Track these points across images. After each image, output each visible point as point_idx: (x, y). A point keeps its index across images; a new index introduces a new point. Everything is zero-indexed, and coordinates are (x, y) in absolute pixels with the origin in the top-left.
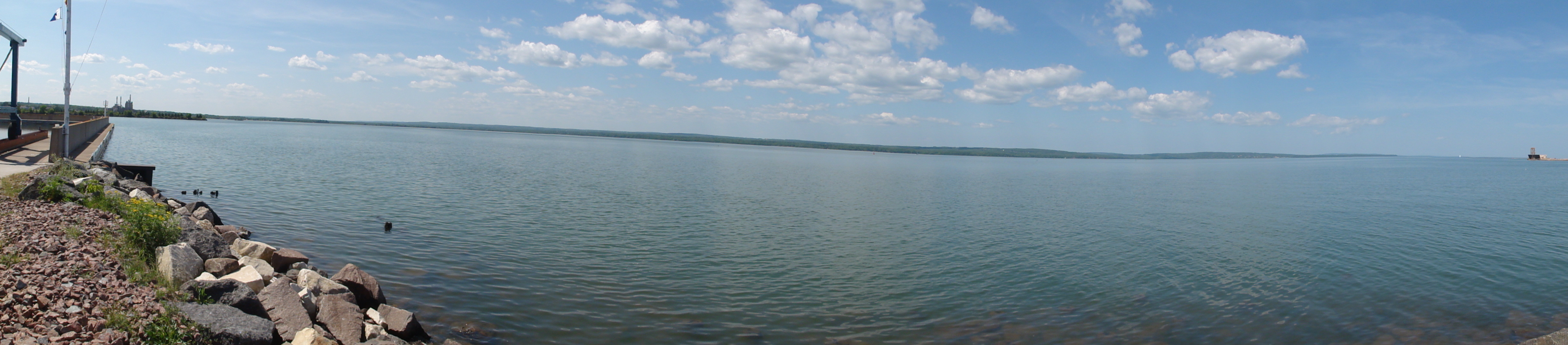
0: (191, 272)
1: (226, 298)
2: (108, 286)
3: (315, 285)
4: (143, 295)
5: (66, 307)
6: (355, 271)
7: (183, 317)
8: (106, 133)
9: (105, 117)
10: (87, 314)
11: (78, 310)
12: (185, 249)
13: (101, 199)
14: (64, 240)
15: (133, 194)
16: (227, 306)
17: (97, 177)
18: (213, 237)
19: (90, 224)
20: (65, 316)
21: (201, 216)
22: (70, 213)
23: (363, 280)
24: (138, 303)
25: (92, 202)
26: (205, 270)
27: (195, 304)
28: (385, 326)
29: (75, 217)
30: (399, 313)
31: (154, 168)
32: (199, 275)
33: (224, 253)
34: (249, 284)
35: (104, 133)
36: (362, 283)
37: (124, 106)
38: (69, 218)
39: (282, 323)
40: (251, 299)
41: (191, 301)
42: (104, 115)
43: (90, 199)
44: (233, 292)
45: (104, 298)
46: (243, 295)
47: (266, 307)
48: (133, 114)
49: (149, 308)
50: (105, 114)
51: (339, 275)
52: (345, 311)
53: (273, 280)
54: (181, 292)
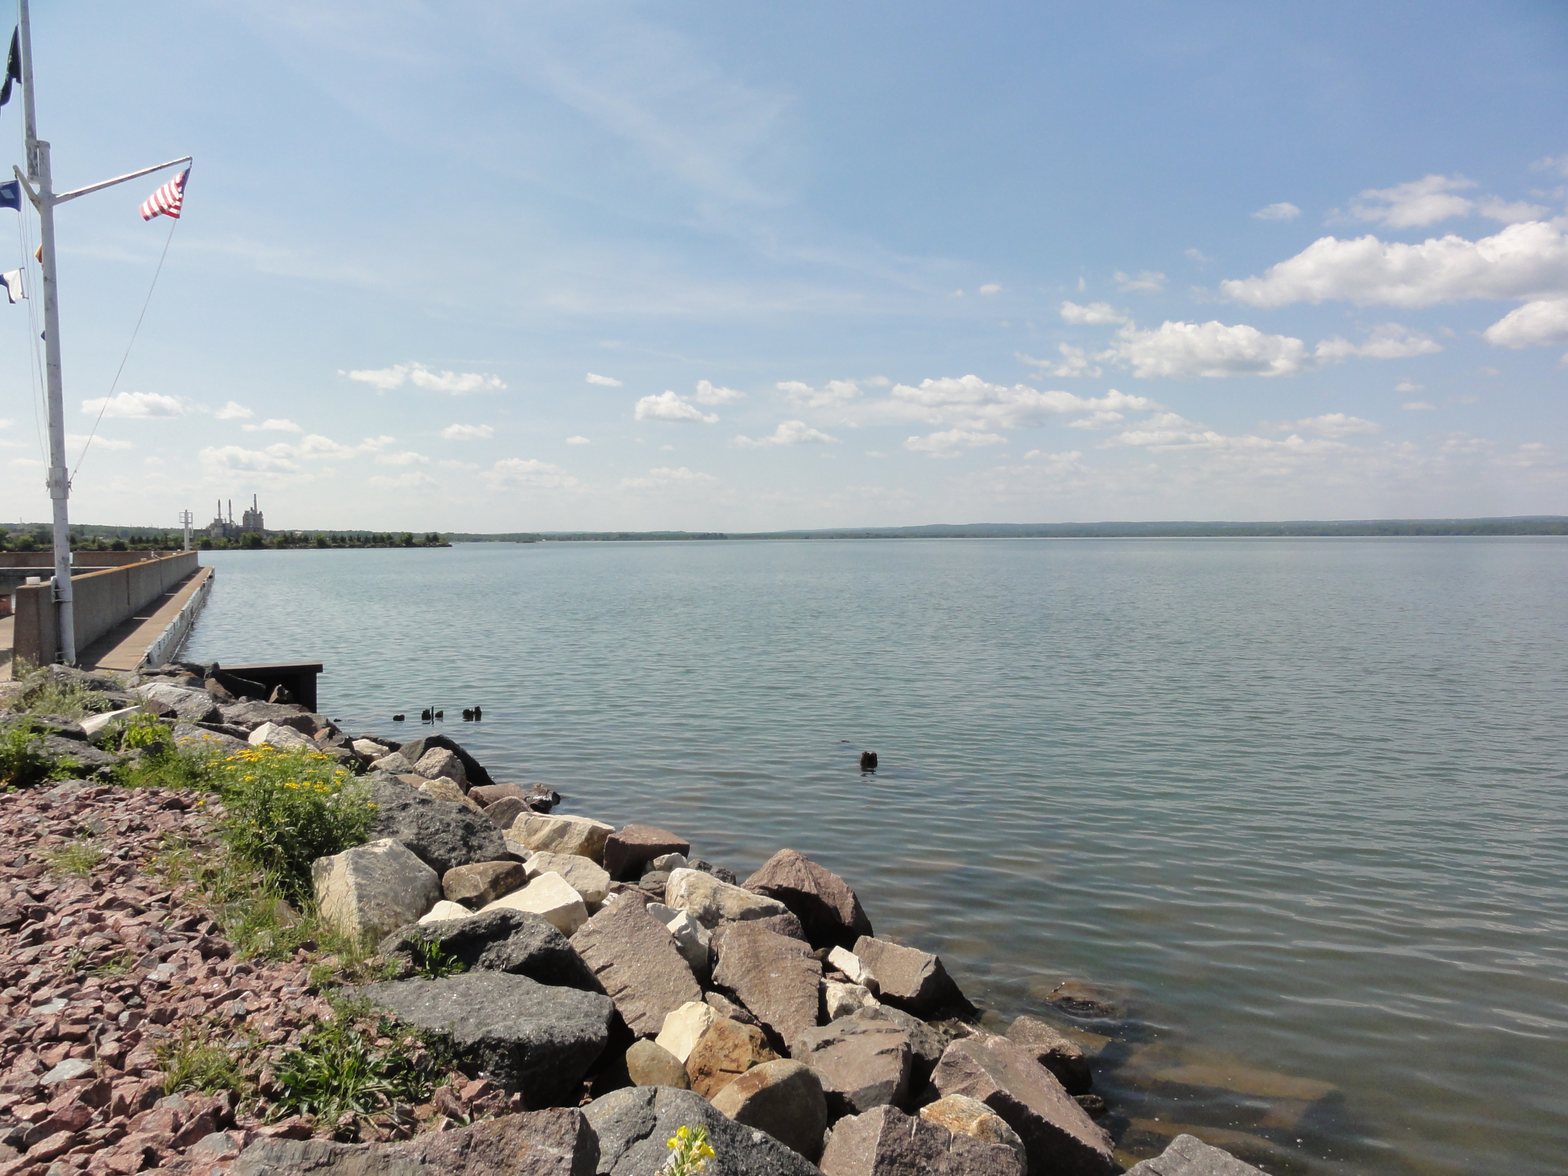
0: (409, 907)
1: (492, 956)
2: (174, 982)
3: (707, 902)
4: (276, 985)
5: (45, 1067)
6: (799, 864)
7: (383, 1018)
8: (190, 592)
9: (187, 551)
10: (111, 1072)
11: (80, 1066)
12: (391, 854)
13: (167, 761)
14: (45, 884)
15: (258, 737)
16: (497, 974)
17: (155, 705)
18: (460, 817)
19: (131, 829)
20: (41, 1094)
21: (436, 770)
22: (71, 809)
23: (817, 884)
24: (259, 1010)
25: (143, 772)
26: (443, 896)
27: (417, 981)
28: (873, 987)
29: (86, 818)
30: (903, 956)
31: (319, 668)
32: (427, 909)
33: (490, 850)
34: (549, 916)
35: (184, 591)
36: (814, 891)
37: (239, 521)
38: (65, 825)
39: (632, 997)
40: (553, 950)
41: (407, 975)
42: (182, 548)
43: (134, 765)
44: (510, 940)
45: (162, 1018)
46: (536, 943)
47: (593, 964)
48: (267, 541)
49: (292, 1015)
50: (186, 544)
51: (761, 877)
52: (778, 957)
53: (611, 901)
54: (379, 960)
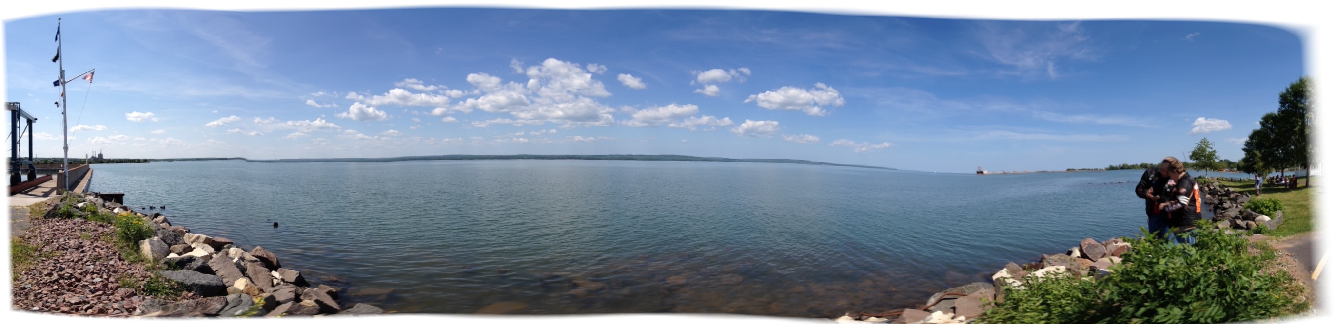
0: (164, 254)
1: (188, 266)
2: (115, 265)
4: (138, 268)
5: (93, 279)
7: (165, 278)
9: (87, 164)
10: (106, 282)
11: (101, 280)
12: (157, 241)
13: (96, 215)
14: (81, 241)
15: (116, 211)
16: (191, 270)
17: (91, 202)
19: (94, 230)
20: (93, 283)
21: (161, 221)
22: (80, 225)
24: (136, 273)
25: (91, 217)
26: (172, 252)
27: (171, 272)
29: (84, 227)
31: (123, 194)
32: (168, 256)
33: (180, 242)
34: (201, 258)
35: (88, 174)
37: (97, 156)
38: (80, 228)
39: (226, 277)
40: (204, 266)
41: (168, 270)
42: (85, 163)
43: (89, 216)
44: (192, 263)
45: (115, 272)
46: (199, 264)
47: (214, 270)
48: (104, 162)
49: (144, 275)
50: (87, 162)
54: (160, 265)
